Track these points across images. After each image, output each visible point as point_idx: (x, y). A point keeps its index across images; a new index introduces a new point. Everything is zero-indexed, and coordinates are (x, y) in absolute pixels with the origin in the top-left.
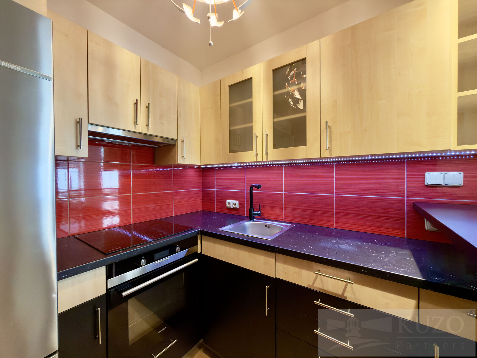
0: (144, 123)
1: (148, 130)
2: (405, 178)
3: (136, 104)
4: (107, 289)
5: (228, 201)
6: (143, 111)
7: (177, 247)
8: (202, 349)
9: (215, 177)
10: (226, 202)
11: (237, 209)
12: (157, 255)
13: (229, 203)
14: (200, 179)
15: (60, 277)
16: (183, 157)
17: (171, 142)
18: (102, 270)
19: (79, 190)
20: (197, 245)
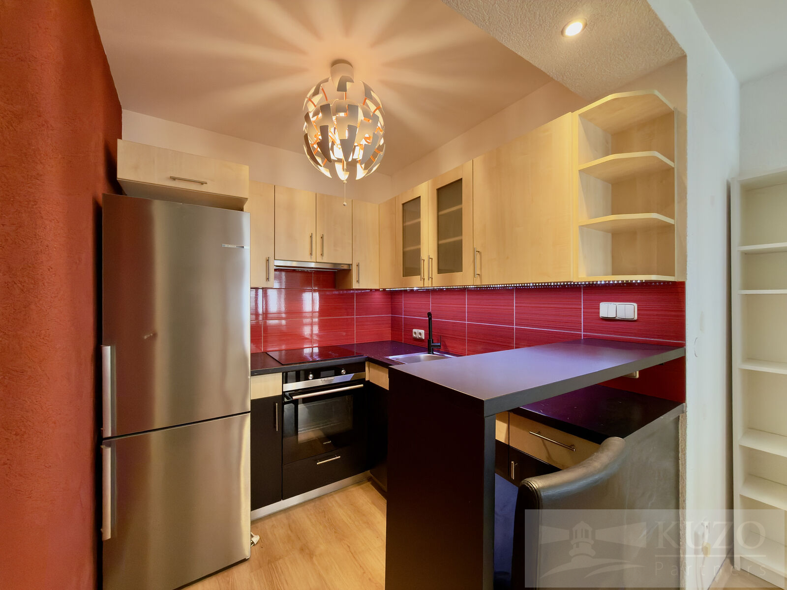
0: (319, 253)
1: (322, 258)
2: (581, 309)
3: (311, 237)
4: (283, 392)
5: (414, 330)
6: (317, 241)
7: (343, 369)
8: (370, 482)
9: (403, 301)
10: (412, 331)
11: (423, 340)
12: (322, 373)
13: (415, 333)
14: (388, 303)
15: (253, 374)
16: (358, 281)
17: (346, 267)
18: (279, 376)
19: (279, 313)
20: (365, 371)
